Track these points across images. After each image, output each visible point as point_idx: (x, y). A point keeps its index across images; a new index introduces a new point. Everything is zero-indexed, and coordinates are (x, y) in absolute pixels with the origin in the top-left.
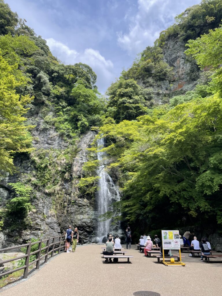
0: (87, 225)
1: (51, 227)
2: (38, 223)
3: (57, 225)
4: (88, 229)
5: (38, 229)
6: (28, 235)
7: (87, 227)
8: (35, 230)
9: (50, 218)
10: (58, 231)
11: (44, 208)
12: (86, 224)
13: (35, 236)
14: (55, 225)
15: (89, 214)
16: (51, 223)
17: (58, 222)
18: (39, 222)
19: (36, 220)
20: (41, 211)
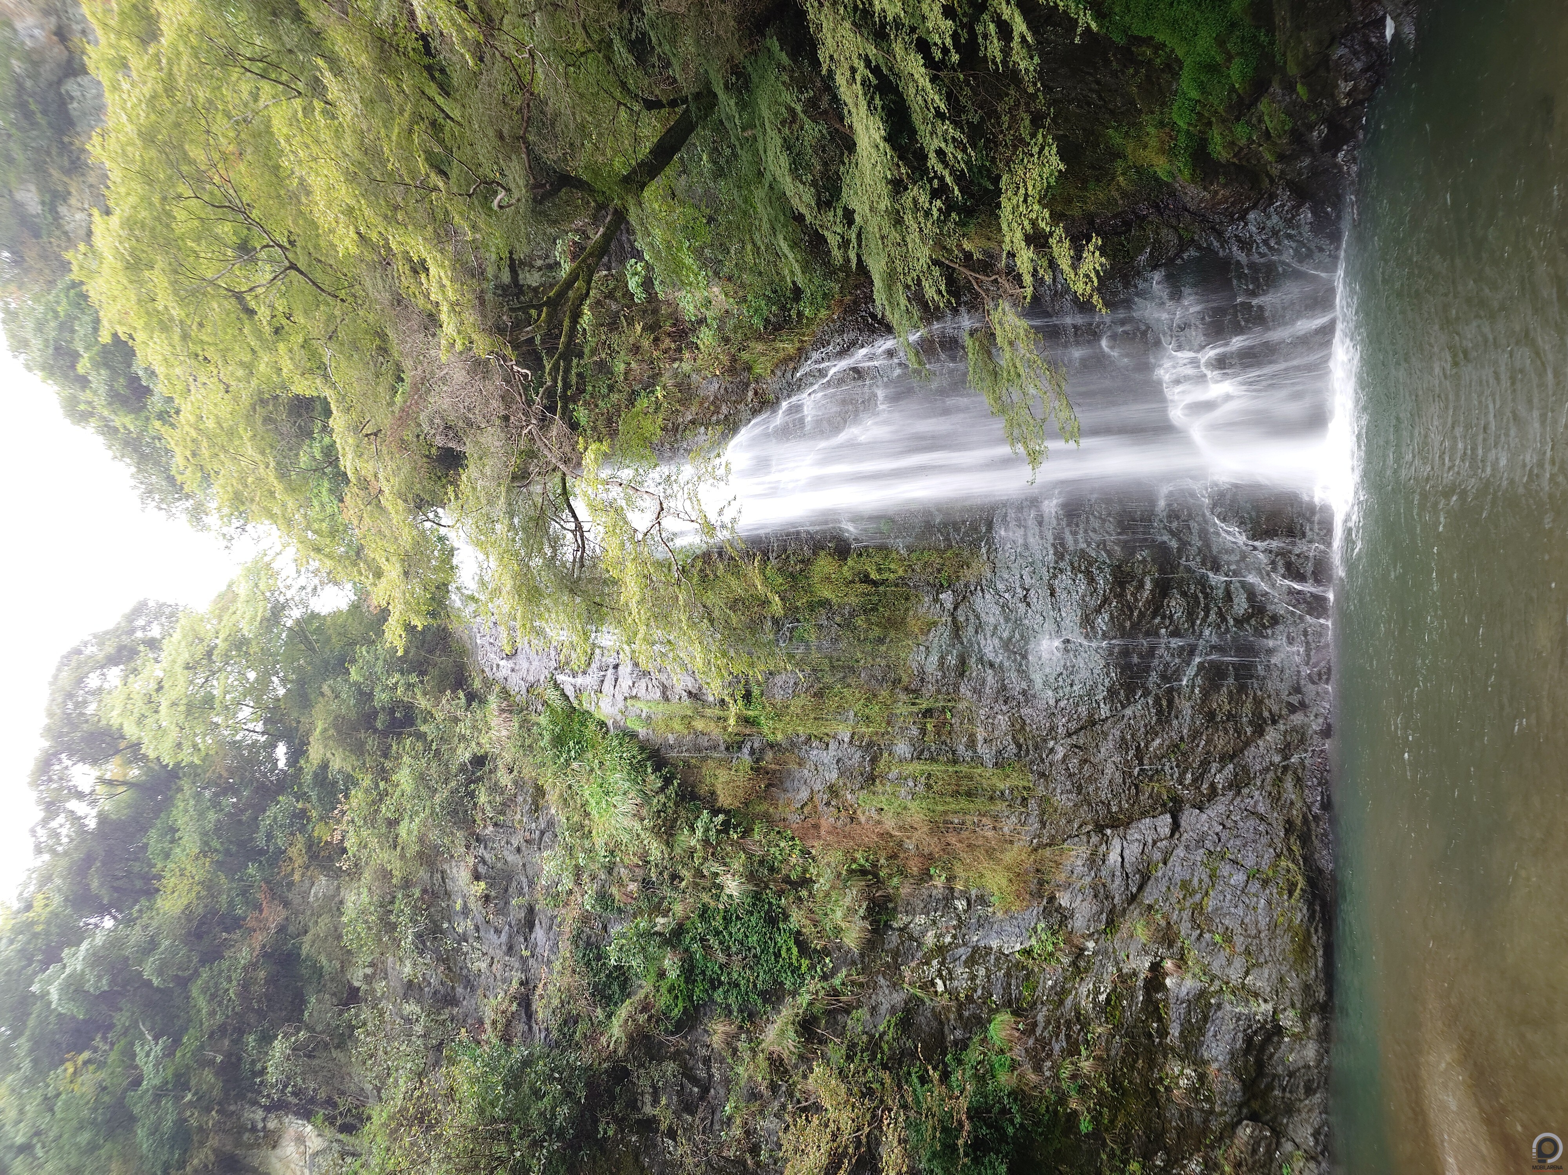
0: (1106, 601)
1: (1134, 890)
2: (1102, 997)
3: (1116, 843)
4: (1141, 585)
5: (1149, 999)
6: (1202, 1077)
7: (1120, 596)
8: (1160, 1019)
9: (1064, 899)
10: (1167, 831)
11: (988, 950)
12: (1098, 611)
13: (1205, 1019)
14: (1114, 857)
15: (1020, 593)
16: (1101, 893)
17: (1095, 839)
18: (1097, 992)
19: (1078, 1014)
20: (1008, 975)
